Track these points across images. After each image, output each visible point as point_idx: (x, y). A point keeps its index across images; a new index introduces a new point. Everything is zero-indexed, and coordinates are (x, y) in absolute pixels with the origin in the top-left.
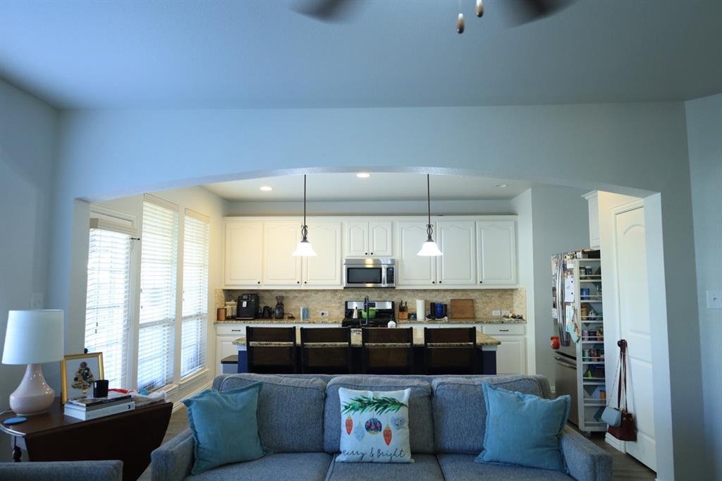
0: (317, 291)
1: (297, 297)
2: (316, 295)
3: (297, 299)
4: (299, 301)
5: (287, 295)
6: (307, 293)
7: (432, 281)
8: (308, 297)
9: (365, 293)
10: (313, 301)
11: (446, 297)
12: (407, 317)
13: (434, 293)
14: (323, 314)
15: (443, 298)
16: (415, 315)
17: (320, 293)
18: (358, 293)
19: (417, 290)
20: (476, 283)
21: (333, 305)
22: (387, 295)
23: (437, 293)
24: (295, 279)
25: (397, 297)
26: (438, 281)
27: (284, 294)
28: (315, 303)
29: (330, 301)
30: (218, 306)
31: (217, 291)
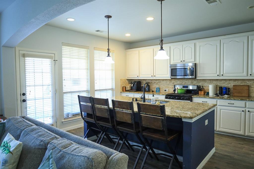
0: (163, 80)
1: (155, 82)
2: (163, 82)
3: (155, 83)
4: (156, 84)
5: (152, 82)
6: (159, 81)
7: (218, 74)
8: (160, 82)
9: (185, 81)
10: (162, 84)
11: (230, 84)
12: (203, 94)
13: (223, 81)
14: (165, 90)
15: (228, 84)
16: (208, 94)
17: (164, 81)
18: (181, 81)
19: (212, 80)
20: (247, 75)
21: (170, 86)
22: (196, 82)
23: (224, 81)
24: (151, 75)
25: (201, 83)
26: (221, 75)
27: (150, 81)
28: (163, 85)
29: (169, 84)
30: (123, 86)
31: (122, 80)
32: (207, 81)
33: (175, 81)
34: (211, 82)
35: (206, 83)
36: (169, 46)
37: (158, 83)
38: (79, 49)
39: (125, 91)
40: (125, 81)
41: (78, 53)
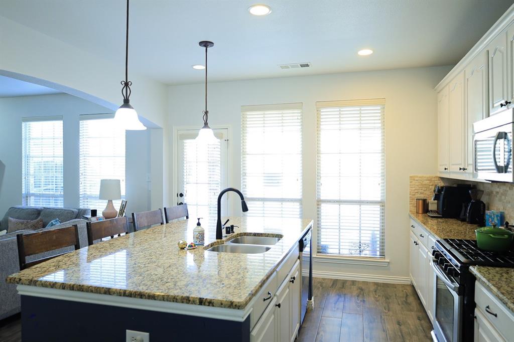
6: (504, 188)
8: (505, 193)
30: (422, 197)
31: (416, 179)
36: (485, 50)
37: (502, 194)
38: (284, 112)
39: (423, 213)
40: (431, 184)
41: (282, 119)
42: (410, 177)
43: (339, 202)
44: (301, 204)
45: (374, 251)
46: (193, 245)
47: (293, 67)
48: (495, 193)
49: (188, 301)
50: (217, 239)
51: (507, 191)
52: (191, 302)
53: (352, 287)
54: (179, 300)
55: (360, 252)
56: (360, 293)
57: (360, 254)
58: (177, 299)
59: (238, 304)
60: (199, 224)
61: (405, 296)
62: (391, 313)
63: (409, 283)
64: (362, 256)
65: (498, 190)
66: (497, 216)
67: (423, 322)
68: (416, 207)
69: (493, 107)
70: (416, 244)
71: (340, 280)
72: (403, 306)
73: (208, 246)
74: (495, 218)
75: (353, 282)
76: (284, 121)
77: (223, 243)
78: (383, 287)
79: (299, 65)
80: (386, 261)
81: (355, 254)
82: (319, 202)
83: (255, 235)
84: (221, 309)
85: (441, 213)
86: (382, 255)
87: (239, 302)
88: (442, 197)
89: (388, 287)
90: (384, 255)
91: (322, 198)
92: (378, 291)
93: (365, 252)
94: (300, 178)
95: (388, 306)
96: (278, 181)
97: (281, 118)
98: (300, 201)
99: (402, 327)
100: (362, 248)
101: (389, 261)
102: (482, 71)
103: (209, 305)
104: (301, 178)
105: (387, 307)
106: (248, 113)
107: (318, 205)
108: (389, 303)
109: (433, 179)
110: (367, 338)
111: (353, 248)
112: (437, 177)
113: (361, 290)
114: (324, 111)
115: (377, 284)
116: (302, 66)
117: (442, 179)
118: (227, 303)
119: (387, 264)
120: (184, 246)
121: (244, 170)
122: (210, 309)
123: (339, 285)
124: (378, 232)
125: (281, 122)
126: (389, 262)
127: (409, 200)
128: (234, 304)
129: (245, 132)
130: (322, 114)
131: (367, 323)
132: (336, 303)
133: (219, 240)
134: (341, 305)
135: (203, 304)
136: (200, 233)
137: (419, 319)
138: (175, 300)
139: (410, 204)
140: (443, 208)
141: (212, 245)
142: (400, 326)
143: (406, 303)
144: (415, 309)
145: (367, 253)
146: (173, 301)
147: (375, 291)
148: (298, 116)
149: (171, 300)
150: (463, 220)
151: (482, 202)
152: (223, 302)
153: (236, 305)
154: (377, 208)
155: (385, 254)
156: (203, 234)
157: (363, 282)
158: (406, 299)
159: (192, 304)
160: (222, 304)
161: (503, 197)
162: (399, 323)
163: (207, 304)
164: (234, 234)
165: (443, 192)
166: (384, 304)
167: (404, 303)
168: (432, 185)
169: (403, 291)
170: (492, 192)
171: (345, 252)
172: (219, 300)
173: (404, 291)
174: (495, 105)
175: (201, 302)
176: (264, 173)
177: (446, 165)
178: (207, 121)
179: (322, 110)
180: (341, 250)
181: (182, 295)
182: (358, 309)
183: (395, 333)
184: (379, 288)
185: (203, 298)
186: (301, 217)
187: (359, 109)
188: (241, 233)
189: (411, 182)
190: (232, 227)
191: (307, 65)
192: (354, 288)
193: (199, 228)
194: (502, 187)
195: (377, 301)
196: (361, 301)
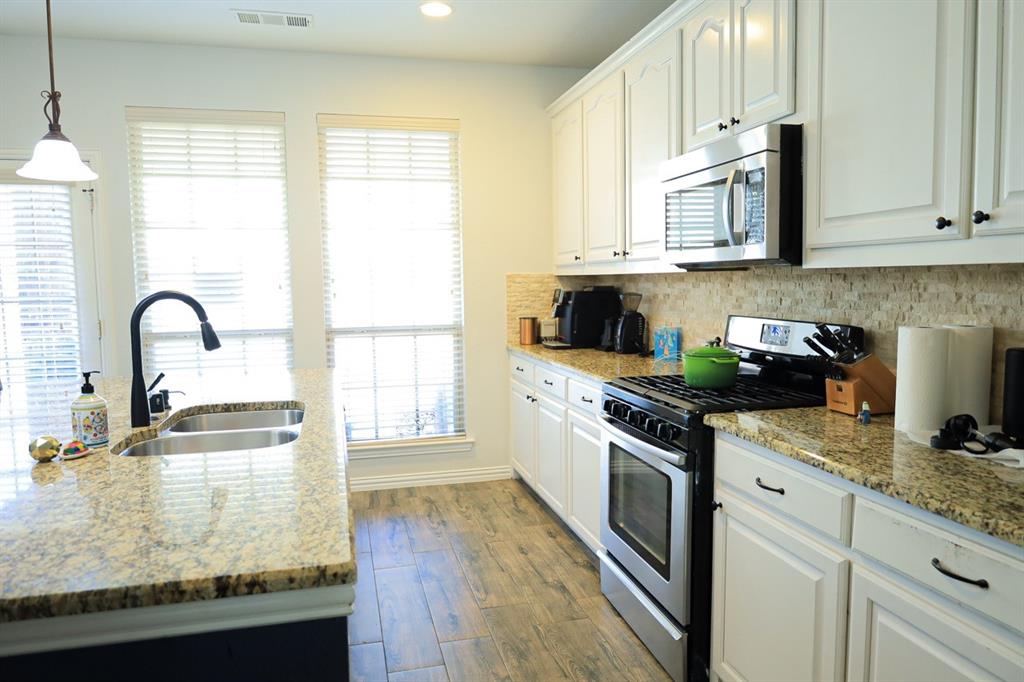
2: (697, 292)
6: (682, 285)
8: (684, 295)
28: (695, 316)
30: (530, 313)
31: (518, 280)
32: (932, 289)
33: (748, 285)
34: (959, 297)
35: (924, 306)
36: (677, 28)
37: (677, 298)
38: (239, 131)
39: (532, 344)
40: (542, 289)
41: (236, 147)
42: (508, 277)
43: (373, 331)
44: (291, 340)
45: (443, 426)
46: (80, 446)
47: (270, 20)
48: (661, 297)
49: (176, 596)
50: (134, 425)
51: (689, 291)
52: (188, 597)
53: (411, 499)
54: (145, 599)
55: (419, 429)
56: (431, 509)
57: (418, 434)
58: (135, 598)
59: (340, 571)
60: (88, 389)
61: (511, 499)
62: (500, 535)
63: (511, 475)
64: (420, 437)
65: (669, 291)
66: (672, 335)
67: (559, 539)
68: (520, 332)
69: (695, 133)
70: (533, 400)
71: (384, 491)
72: (516, 518)
73: (120, 445)
74: (670, 339)
75: (410, 491)
76: (239, 153)
77: (156, 436)
78: (468, 490)
79: (285, 16)
80: (467, 440)
81: (409, 434)
82: (331, 334)
83: (227, 408)
84: (293, 593)
85: (568, 339)
86: (460, 431)
87: (342, 565)
88: (569, 311)
89: (476, 489)
90: (463, 431)
91: (335, 326)
92: (461, 500)
93: (428, 429)
94: (285, 283)
95: (491, 524)
96: (231, 291)
97: (232, 145)
98: (288, 334)
99: (530, 555)
100: (422, 422)
101: (472, 440)
102: (669, 68)
103: (250, 593)
104: (288, 282)
105: (489, 526)
106: (146, 126)
107: (328, 340)
108: (490, 517)
109: (546, 280)
110: (478, 591)
111: (404, 423)
112: (551, 276)
113: (432, 502)
114: (333, 135)
115: (453, 487)
116: (292, 22)
117: (561, 278)
118: (306, 574)
119: (470, 445)
120: (49, 453)
121: (142, 265)
122: (258, 601)
123: (384, 502)
124: (451, 387)
125: (232, 153)
126: (472, 443)
127: (506, 321)
128: (329, 572)
129: (138, 172)
130: (328, 141)
131: (467, 564)
132: (393, 535)
133: (144, 429)
134: (403, 539)
135: (229, 592)
136: (96, 412)
137: (551, 534)
138: (129, 602)
139: (509, 328)
140: (572, 329)
141: (128, 442)
142: (526, 554)
143: (519, 511)
144: (538, 520)
145: (430, 430)
146: (124, 606)
147: (457, 501)
148: (275, 142)
149: (116, 604)
150: (610, 349)
151: (640, 315)
152: (293, 575)
153: (335, 575)
154: (448, 341)
155: (466, 428)
156: (105, 415)
157: (428, 487)
158: (516, 504)
159: (192, 599)
160: (291, 580)
161: (680, 302)
162: (522, 551)
163: (244, 589)
164: (171, 413)
165: (570, 302)
166: (482, 521)
167: (516, 513)
168: (544, 292)
169: (504, 492)
170: (655, 296)
171: (388, 434)
172: (280, 572)
173: (506, 491)
174: (699, 130)
175: (224, 587)
176: (195, 273)
177: (576, 251)
178: (56, 118)
179: (328, 134)
180: (379, 431)
181: (151, 582)
182: (439, 539)
183: (522, 569)
184: (461, 494)
185: (229, 577)
186: (292, 370)
187: (406, 137)
188: (190, 409)
189: (509, 287)
190: (165, 393)
191: (304, 22)
192: (416, 502)
193: (90, 399)
194: (675, 285)
195: (468, 518)
196: (439, 524)
